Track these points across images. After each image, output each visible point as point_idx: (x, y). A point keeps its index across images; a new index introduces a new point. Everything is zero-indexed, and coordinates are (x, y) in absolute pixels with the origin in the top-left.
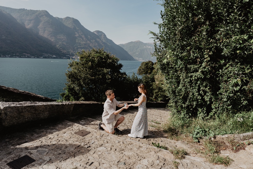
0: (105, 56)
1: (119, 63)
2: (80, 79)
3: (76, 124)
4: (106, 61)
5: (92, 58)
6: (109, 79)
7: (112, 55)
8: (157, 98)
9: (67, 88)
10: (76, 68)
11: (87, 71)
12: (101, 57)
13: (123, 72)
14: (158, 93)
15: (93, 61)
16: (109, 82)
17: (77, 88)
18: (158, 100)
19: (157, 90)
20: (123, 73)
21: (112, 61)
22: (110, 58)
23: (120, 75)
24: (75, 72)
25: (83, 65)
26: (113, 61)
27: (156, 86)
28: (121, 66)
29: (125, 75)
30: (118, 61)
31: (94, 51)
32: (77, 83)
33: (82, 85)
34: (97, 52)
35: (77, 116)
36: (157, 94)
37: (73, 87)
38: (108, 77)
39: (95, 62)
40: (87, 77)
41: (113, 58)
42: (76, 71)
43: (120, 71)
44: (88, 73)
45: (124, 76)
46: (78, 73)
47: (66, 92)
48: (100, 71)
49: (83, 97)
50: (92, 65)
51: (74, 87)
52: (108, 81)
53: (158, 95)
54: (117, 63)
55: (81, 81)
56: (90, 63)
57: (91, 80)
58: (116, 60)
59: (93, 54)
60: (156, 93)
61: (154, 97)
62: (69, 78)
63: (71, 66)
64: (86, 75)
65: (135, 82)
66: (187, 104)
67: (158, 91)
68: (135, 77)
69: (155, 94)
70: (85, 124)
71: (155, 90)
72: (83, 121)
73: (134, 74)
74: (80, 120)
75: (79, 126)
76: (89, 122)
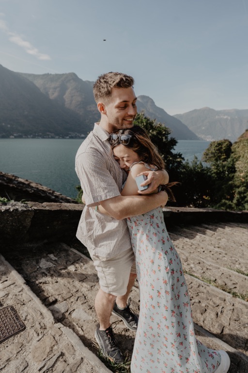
0: (145, 124)
1: (169, 137)
3: (13, 273)
7: (159, 123)
8: (242, 204)
13: (176, 153)
14: (245, 195)
18: (244, 207)
19: (243, 188)
20: (176, 154)
21: (158, 133)
22: (154, 129)
23: (171, 158)
26: (160, 133)
28: (173, 142)
29: (179, 158)
35: (46, 241)
36: (242, 195)
41: (160, 128)
43: (172, 151)
45: (179, 160)
54: (166, 138)
58: (165, 131)
60: (240, 193)
61: (235, 201)
65: (198, 172)
67: (244, 190)
68: (198, 163)
69: (237, 196)
70: (49, 270)
71: (238, 187)
72: (51, 259)
73: (197, 158)
74: (45, 255)
75: (14, 283)
76: (66, 263)
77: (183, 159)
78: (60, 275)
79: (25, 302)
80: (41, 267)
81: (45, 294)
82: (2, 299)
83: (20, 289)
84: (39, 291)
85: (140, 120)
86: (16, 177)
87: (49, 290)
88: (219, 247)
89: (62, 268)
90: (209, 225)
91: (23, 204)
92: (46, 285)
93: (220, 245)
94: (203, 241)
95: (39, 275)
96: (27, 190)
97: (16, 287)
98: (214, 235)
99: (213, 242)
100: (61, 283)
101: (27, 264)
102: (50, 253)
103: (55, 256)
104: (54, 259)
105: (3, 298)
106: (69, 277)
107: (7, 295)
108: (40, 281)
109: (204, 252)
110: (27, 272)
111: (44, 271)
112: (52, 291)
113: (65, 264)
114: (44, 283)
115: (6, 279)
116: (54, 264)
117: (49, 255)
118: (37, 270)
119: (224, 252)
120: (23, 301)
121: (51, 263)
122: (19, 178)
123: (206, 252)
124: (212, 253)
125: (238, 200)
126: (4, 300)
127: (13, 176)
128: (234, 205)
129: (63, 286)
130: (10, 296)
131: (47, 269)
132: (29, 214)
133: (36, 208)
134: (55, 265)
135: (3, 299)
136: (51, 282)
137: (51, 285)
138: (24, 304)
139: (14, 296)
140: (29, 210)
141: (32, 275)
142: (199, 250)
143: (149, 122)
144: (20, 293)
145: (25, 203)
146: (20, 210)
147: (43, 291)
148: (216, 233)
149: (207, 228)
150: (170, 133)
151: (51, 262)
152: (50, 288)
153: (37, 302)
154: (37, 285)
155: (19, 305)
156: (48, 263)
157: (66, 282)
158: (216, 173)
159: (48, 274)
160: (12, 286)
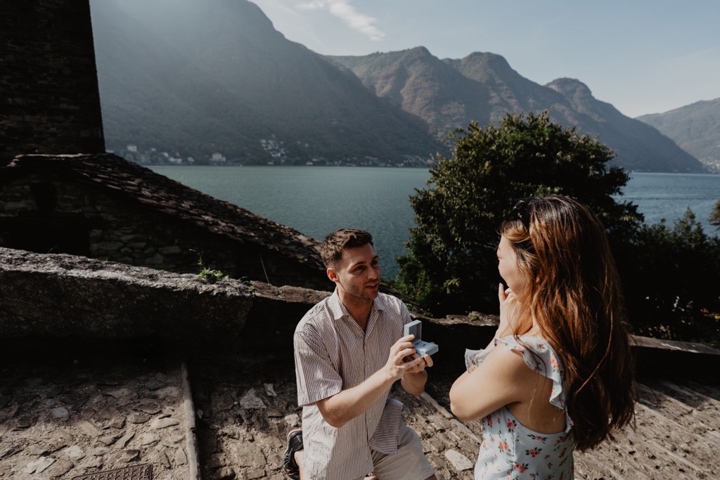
0: (547, 139)
1: (608, 166)
4: (548, 156)
5: (499, 147)
7: (583, 137)
9: (413, 242)
10: (444, 182)
12: (528, 146)
13: (622, 203)
15: (497, 159)
17: (439, 246)
20: (622, 206)
21: (575, 159)
22: (568, 148)
23: (605, 214)
24: (438, 195)
25: (464, 170)
26: (581, 157)
28: (619, 179)
29: (628, 214)
32: (439, 230)
33: (454, 237)
34: (521, 127)
35: (272, 357)
37: (429, 240)
39: (506, 161)
40: (469, 210)
41: (584, 147)
42: (443, 190)
44: (475, 199)
45: (626, 218)
46: (448, 197)
47: (410, 253)
48: (519, 194)
49: (457, 278)
50: (494, 171)
51: (432, 241)
55: (451, 222)
58: (596, 152)
62: (418, 212)
63: (435, 176)
64: (466, 203)
68: (694, 228)
70: (251, 412)
72: (265, 394)
73: (693, 217)
74: (260, 382)
75: (178, 424)
76: (287, 408)
77: (641, 217)
78: (265, 428)
79: (174, 464)
80: (241, 403)
81: (221, 458)
82: (144, 447)
83: (180, 437)
84: (215, 450)
85: (537, 131)
86: (296, 232)
87: (232, 453)
88: (687, 452)
89: (274, 415)
90: (683, 384)
91: (240, 285)
92: (233, 440)
93: (696, 445)
94: (641, 424)
95: (231, 420)
96: (296, 257)
97: (176, 432)
98: (687, 417)
99: (673, 434)
100: (258, 445)
101: (221, 393)
102: (268, 382)
103: (275, 389)
104: (269, 394)
105: (147, 446)
106: (277, 437)
107: (156, 442)
108: (226, 430)
109: (632, 453)
110: (214, 409)
111: (242, 413)
112: (236, 455)
113: (284, 408)
114: (229, 436)
115: (171, 413)
116: (266, 404)
117: (265, 384)
118: (232, 408)
119: (697, 469)
120: (174, 460)
121: (261, 402)
122: (300, 234)
123: (637, 455)
124: (658, 462)
126: (147, 451)
127: (292, 230)
129: (258, 450)
130: (159, 447)
131: (249, 410)
132: (244, 303)
133: (258, 294)
134: (265, 407)
135: (146, 449)
136: (241, 438)
137: (239, 443)
138: (170, 468)
139: (165, 448)
140: (244, 297)
141: (219, 415)
142: (618, 446)
143: (558, 134)
144: (175, 446)
145: (246, 284)
146: (229, 294)
147: (222, 451)
148: (695, 412)
149: (673, 394)
150: (610, 159)
151: (262, 399)
152: (235, 449)
153: (191, 470)
154: (219, 436)
155: (163, 466)
156: (257, 399)
157: (268, 446)
159: (245, 421)
160: (171, 429)
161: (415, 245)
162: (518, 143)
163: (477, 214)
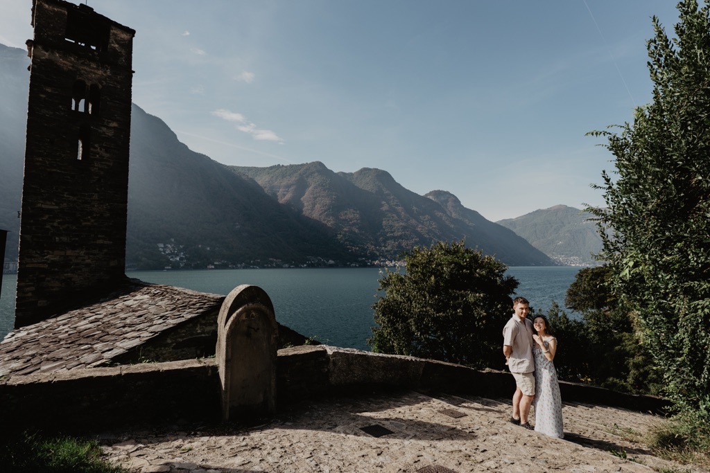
0: (468, 260)
2: (407, 318)
3: (434, 399)
4: (471, 272)
5: (436, 265)
6: (481, 319)
7: (486, 257)
8: (646, 385)
9: (376, 338)
10: (399, 291)
11: (425, 298)
12: (457, 265)
14: (646, 369)
15: (438, 274)
16: (481, 325)
18: (648, 389)
19: (640, 358)
21: (488, 273)
22: (482, 266)
24: (395, 300)
25: (415, 282)
26: (491, 271)
27: (634, 345)
28: (512, 283)
30: (504, 271)
31: (441, 248)
34: (448, 252)
36: (641, 370)
38: (478, 314)
39: (444, 275)
40: (426, 312)
41: (491, 264)
42: (399, 298)
44: (429, 304)
46: (404, 302)
48: (457, 298)
50: (436, 282)
52: (478, 324)
53: (647, 373)
54: (501, 276)
55: (411, 321)
56: (433, 278)
57: (435, 320)
58: (498, 268)
59: (439, 255)
60: (637, 366)
61: (630, 380)
62: (384, 315)
63: (386, 285)
64: (423, 307)
66: (704, 378)
67: (644, 361)
68: (560, 314)
69: (633, 371)
71: (633, 356)
73: (557, 306)
98: (588, 410)
125: (636, 379)
128: (629, 387)
143: (472, 256)
148: (591, 409)
158: (596, 332)
161: (379, 341)
162: (450, 263)
163: (434, 314)
